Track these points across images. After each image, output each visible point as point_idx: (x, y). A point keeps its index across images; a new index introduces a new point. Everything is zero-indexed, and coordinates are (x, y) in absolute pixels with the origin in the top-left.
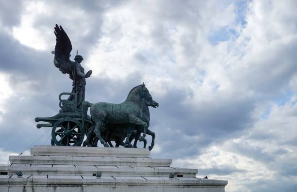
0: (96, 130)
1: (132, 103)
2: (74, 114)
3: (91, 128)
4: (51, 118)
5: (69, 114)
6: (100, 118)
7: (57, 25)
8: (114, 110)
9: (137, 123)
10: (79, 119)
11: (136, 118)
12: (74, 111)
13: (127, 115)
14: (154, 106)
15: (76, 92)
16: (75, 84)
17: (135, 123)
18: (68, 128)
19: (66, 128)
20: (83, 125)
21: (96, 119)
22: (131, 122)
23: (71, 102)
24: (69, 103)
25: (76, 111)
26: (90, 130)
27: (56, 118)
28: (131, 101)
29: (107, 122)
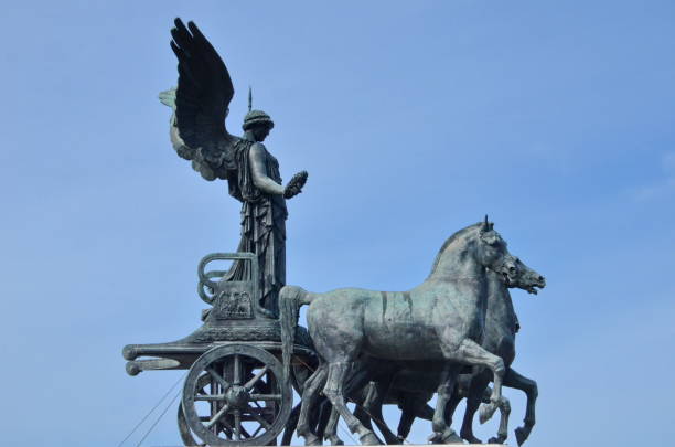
0: (332, 387)
1: (450, 288)
2: (251, 327)
3: (316, 378)
4: (176, 343)
5: (236, 328)
6: (343, 347)
7: (178, 22)
8: (387, 316)
9: (469, 359)
10: (270, 345)
11: (467, 342)
12: (252, 318)
13: (433, 331)
14: (530, 289)
15: (253, 251)
16: (251, 221)
17: (460, 357)
18: (236, 381)
19: (231, 379)
20: (286, 371)
21: (330, 350)
22: (447, 355)
23: (240, 286)
24: (234, 290)
25: (258, 317)
26: (309, 386)
27: (193, 343)
28: (447, 280)
29: (367, 354)
